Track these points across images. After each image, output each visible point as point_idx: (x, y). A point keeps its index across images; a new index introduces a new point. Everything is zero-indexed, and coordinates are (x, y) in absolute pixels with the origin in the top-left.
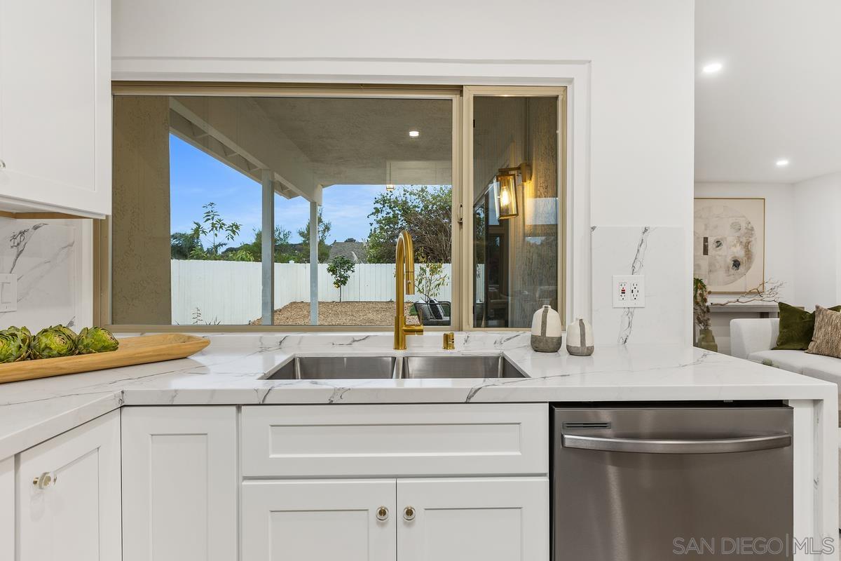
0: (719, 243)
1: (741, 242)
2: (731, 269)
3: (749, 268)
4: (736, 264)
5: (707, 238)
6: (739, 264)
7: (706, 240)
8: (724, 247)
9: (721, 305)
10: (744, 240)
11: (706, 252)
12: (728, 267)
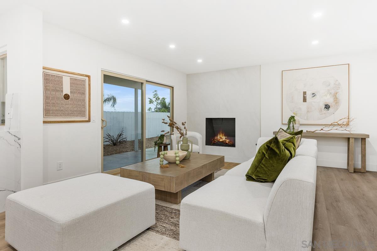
0: (314, 95)
1: (331, 93)
2: (323, 110)
3: (337, 109)
4: (327, 107)
5: (306, 92)
6: (329, 107)
7: (305, 93)
8: (318, 96)
9: (312, 132)
10: (333, 92)
11: (305, 100)
12: (321, 109)
